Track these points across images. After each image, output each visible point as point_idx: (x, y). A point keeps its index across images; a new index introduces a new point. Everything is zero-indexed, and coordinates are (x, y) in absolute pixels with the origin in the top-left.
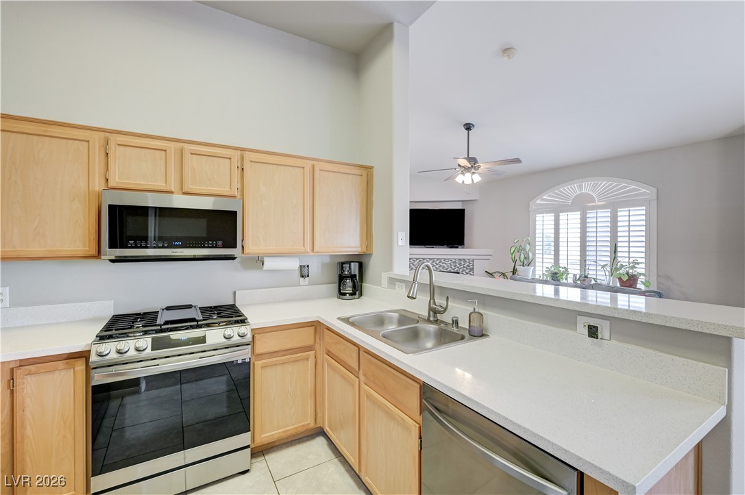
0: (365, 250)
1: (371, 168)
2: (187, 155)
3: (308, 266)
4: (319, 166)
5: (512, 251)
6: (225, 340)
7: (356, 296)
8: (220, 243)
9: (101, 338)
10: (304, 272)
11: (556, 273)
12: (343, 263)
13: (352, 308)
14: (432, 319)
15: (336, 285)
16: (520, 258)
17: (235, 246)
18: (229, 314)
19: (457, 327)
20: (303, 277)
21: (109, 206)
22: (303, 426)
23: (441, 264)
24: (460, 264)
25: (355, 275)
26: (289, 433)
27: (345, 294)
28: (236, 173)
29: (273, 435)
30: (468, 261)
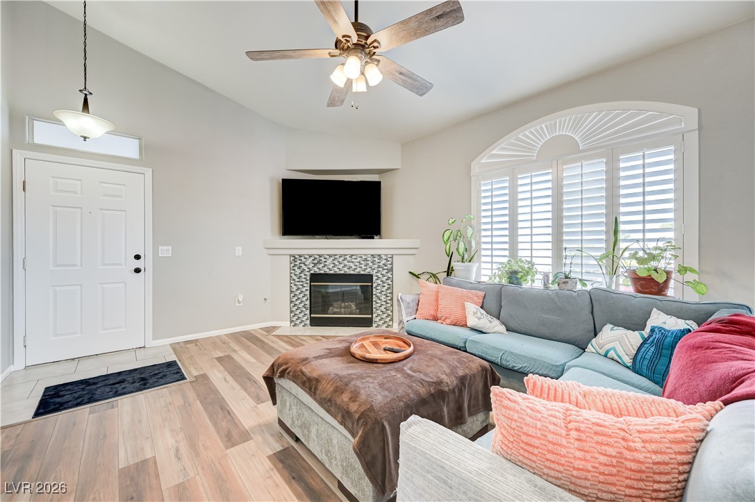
5: (446, 238)
11: (516, 272)
16: (457, 250)
24: (373, 262)
30: (384, 257)
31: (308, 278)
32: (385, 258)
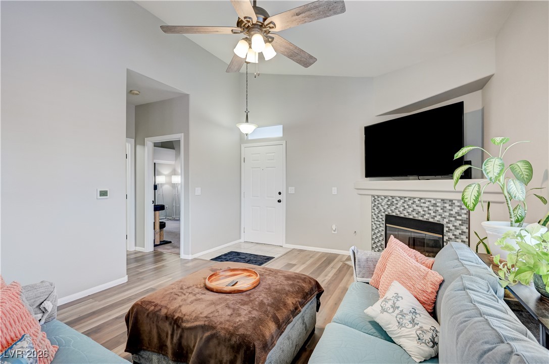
24: (443, 208)
30: (457, 204)
31: (384, 219)
32: (459, 204)
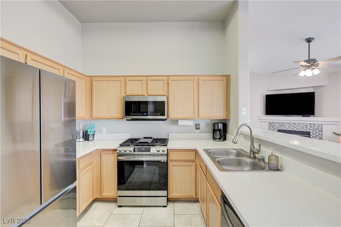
0: (225, 117)
1: (229, 76)
2: (149, 81)
3: (199, 124)
4: (201, 78)
6: (157, 152)
7: (222, 140)
8: (159, 114)
9: (121, 145)
10: (197, 127)
12: (215, 124)
13: (219, 145)
14: (252, 156)
15: (212, 134)
17: (164, 115)
18: (163, 142)
19: (264, 162)
20: (197, 129)
21: (125, 101)
22: (190, 195)
23: (295, 126)
24: (311, 127)
25: (221, 130)
26: (184, 196)
27: (216, 139)
28: (166, 86)
29: (177, 195)
32: (318, 125)
